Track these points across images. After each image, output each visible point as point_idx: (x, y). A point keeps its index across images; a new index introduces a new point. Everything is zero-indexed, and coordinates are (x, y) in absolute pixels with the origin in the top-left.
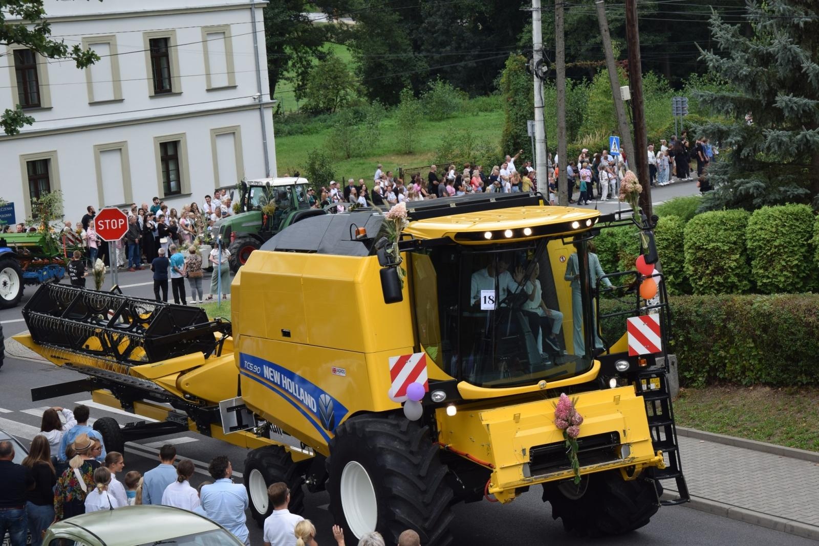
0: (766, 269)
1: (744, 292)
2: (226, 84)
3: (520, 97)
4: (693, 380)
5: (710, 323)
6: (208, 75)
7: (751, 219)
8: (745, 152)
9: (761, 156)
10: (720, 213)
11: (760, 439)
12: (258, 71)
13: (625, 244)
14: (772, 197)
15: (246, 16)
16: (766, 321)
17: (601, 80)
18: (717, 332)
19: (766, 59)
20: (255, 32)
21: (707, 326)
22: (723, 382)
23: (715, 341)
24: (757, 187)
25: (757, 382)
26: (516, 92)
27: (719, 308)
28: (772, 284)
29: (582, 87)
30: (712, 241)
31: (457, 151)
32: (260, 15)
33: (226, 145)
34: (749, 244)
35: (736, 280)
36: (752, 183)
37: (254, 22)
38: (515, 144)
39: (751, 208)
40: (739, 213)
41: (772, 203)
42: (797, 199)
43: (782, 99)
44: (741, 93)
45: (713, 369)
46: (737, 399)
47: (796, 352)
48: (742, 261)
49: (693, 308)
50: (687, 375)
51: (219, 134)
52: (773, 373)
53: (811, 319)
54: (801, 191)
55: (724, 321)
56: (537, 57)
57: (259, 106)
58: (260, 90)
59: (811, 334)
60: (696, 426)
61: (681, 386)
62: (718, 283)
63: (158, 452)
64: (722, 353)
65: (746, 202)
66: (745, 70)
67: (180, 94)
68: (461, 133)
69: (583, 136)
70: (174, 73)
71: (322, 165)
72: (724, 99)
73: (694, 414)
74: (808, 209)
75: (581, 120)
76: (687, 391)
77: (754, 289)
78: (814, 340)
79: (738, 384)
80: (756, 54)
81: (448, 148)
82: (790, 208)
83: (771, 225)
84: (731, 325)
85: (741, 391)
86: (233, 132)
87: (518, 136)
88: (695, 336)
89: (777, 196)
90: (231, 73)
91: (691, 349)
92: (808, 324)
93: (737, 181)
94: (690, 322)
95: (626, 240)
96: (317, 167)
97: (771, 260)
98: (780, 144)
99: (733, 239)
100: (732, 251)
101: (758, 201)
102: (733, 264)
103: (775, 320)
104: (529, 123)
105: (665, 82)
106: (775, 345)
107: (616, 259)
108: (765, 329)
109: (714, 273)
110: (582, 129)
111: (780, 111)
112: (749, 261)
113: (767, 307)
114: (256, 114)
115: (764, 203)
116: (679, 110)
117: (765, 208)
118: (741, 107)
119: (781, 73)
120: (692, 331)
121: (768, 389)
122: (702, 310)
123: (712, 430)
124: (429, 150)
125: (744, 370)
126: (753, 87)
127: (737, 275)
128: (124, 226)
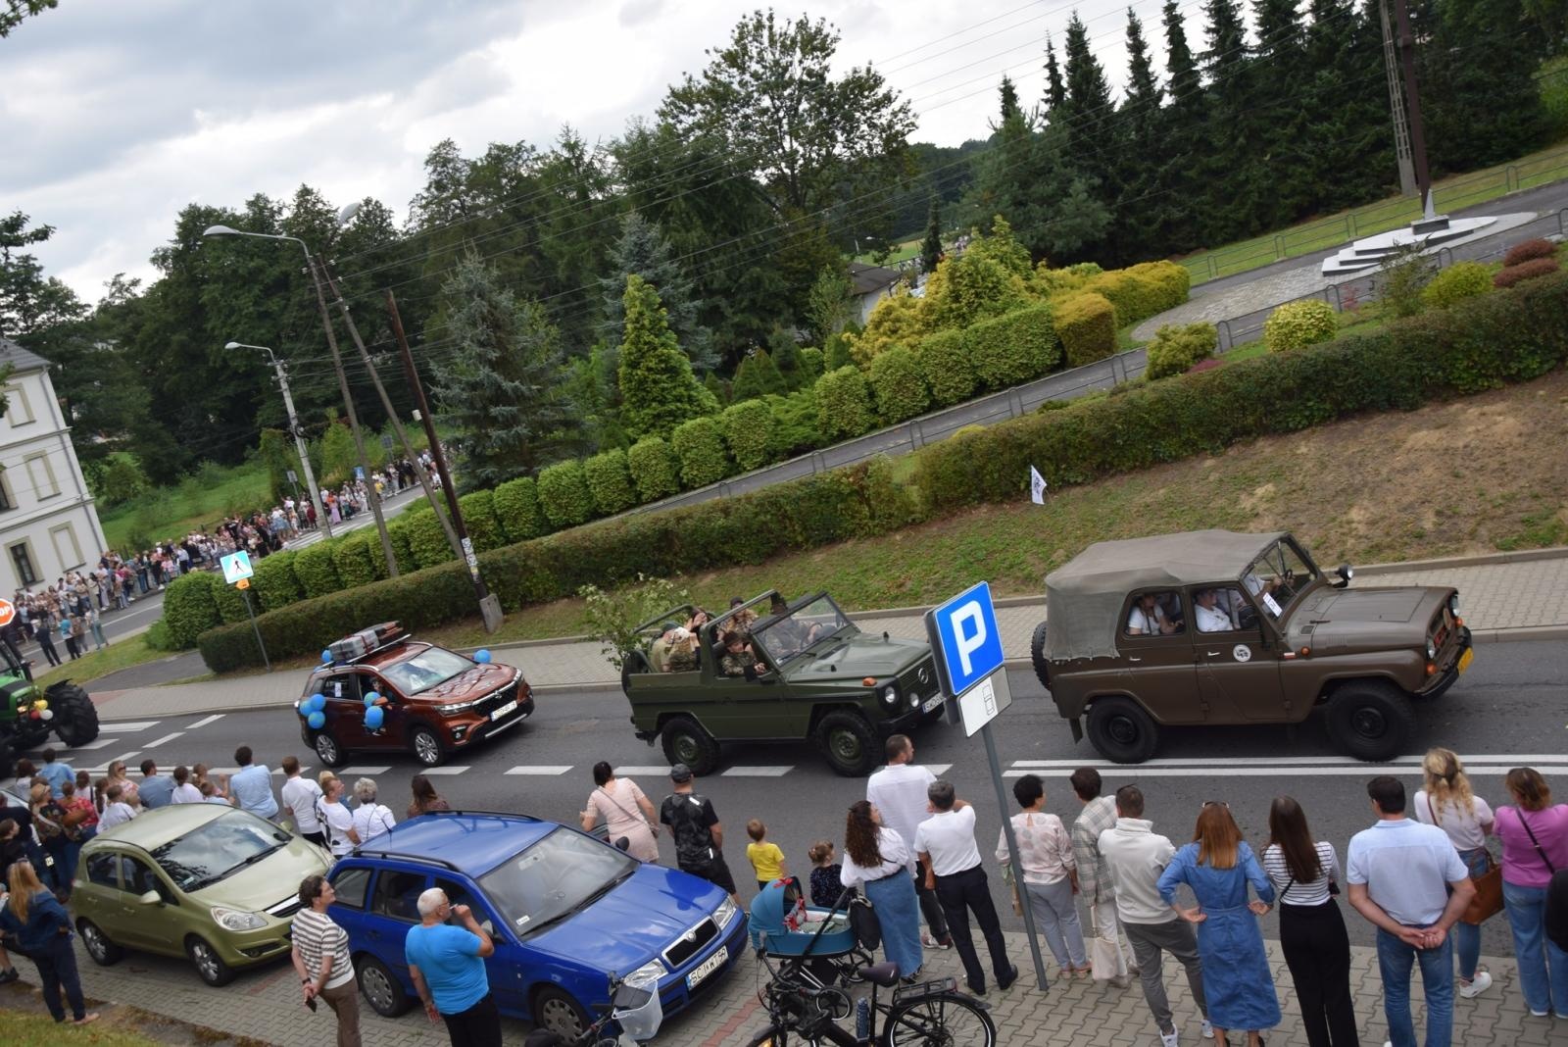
0: (513, 526)
1: (502, 545)
2: (52, 493)
3: (277, 457)
4: (510, 608)
5: (514, 565)
6: (36, 488)
7: (495, 495)
8: (478, 450)
9: (489, 452)
10: (473, 496)
11: (575, 634)
12: (75, 477)
13: (412, 531)
14: (504, 477)
15: (56, 440)
16: (555, 553)
17: (330, 434)
18: (521, 570)
19: (474, 386)
20: (65, 448)
21: (512, 566)
22: (532, 604)
23: (521, 577)
24: (493, 472)
25: (558, 597)
26: (273, 454)
27: (518, 553)
28: (520, 535)
29: (315, 443)
30: (472, 515)
31: (238, 505)
32: (67, 438)
33: (63, 538)
34: (499, 512)
35: (494, 538)
36: (490, 470)
37: (63, 442)
38: (282, 490)
39: (492, 487)
40: (485, 493)
41: (505, 481)
42: (521, 475)
43: (494, 411)
44: (462, 411)
45: (524, 596)
46: (547, 613)
47: (581, 570)
48: (496, 524)
49: (500, 557)
50: (506, 605)
51: (55, 530)
52: (568, 588)
53: (587, 544)
54: (522, 469)
55: (524, 561)
56: (294, 423)
57: (83, 504)
58: (80, 492)
59: (590, 554)
60: (526, 638)
61: (504, 614)
62: (484, 543)
63: (139, 769)
64: (528, 584)
65: (488, 484)
66: (465, 395)
67: (17, 508)
68: (237, 492)
69: (326, 475)
70: (8, 492)
71: (140, 536)
72: (454, 418)
73: (521, 631)
74: (531, 479)
75: (320, 465)
76: (510, 617)
77: (509, 541)
78: (592, 558)
79: (544, 602)
80: (467, 383)
81: (231, 504)
82: (518, 481)
83: (510, 495)
84: (529, 562)
85: (548, 606)
86: (67, 527)
87: (283, 484)
88: (504, 577)
89: (508, 476)
90: (54, 483)
91: (505, 586)
92: (586, 548)
93: (479, 471)
94: (501, 569)
95: (413, 528)
96: (136, 538)
97: (515, 519)
98: (502, 440)
99: (487, 510)
100: (488, 519)
101: (494, 482)
102: (491, 528)
103: (562, 550)
104: (288, 473)
105: (369, 429)
106: (566, 568)
107: (408, 544)
108: (556, 559)
109: (480, 537)
110: (323, 471)
111: (495, 418)
112: (500, 523)
113: (553, 544)
114: (82, 509)
115: (500, 481)
116: (387, 444)
117: (502, 485)
118: (467, 421)
119: (488, 393)
120: (502, 573)
121: (566, 600)
122: (507, 557)
123: (539, 638)
124: (214, 510)
125: (546, 591)
126: (472, 406)
127: (495, 535)
128: (10, 612)
